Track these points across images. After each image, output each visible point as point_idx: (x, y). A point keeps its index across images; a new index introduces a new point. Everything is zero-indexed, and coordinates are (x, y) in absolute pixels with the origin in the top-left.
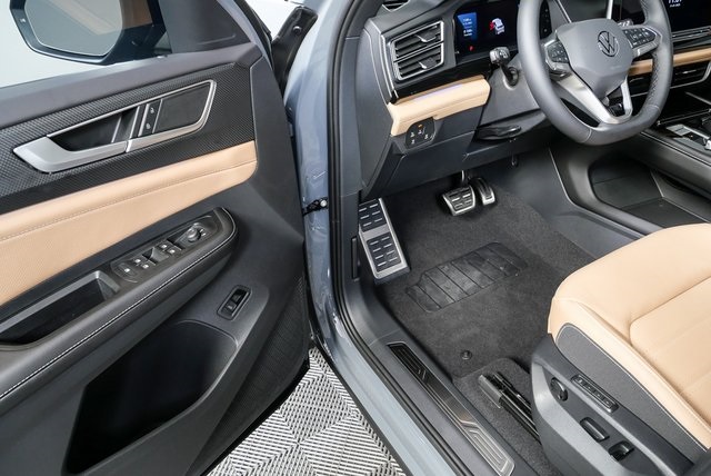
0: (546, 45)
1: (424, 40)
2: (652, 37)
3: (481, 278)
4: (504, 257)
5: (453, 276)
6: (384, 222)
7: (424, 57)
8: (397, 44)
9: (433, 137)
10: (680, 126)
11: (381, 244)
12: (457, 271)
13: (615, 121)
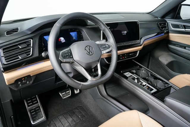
0: (61, 52)
1: (20, 47)
2: (109, 47)
3: (72, 121)
4: (81, 112)
5: (62, 121)
6: (37, 102)
7: (20, 53)
8: (3, 49)
9: (31, 82)
10: (128, 73)
11: (35, 111)
12: (64, 119)
13: (94, 79)
